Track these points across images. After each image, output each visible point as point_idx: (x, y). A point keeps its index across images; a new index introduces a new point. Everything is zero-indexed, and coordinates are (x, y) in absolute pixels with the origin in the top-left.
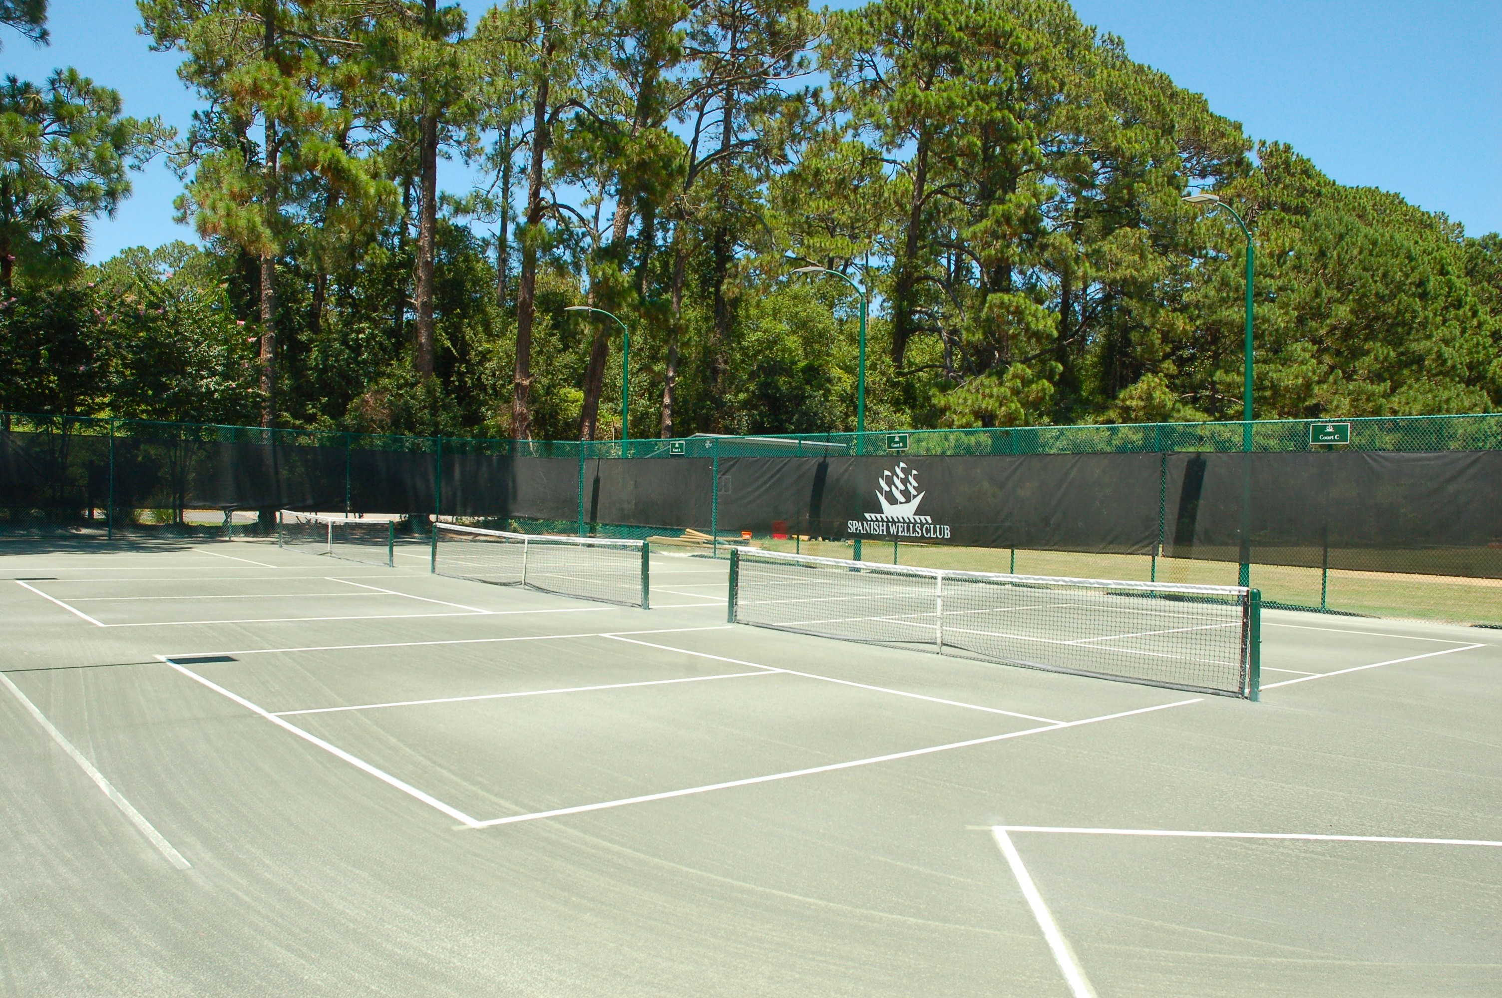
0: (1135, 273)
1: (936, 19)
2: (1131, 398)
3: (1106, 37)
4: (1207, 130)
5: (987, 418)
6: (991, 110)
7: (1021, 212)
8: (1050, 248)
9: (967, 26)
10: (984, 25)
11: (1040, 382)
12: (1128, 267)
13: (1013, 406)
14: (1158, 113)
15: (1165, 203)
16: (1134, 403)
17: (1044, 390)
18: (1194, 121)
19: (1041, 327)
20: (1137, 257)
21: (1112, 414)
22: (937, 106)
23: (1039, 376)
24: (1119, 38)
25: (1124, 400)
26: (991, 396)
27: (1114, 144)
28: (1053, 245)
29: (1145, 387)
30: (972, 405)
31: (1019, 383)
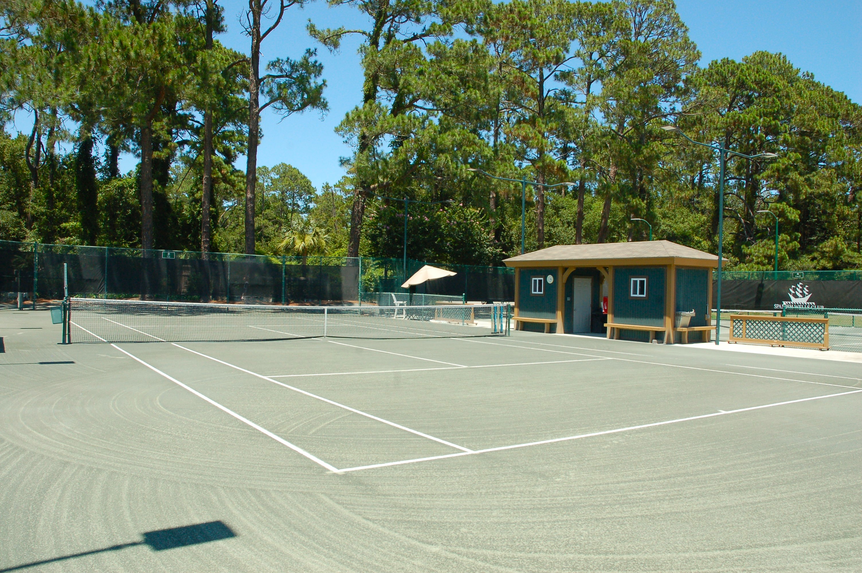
0: (829, 190)
1: (742, 79)
2: (825, 247)
3: (805, 73)
4: (854, 115)
5: (770, 258)
6: (770, 120)
7: (784, 167)
8: (790, 180)
9: (755, 81)
10: (763, 80)
11: (794, 242)
12: (825, 187)
13: (783, 253)
14: (832, 109)
15: (839, 156)
16: (828, 249)
17: (795, 246)
18: (847, 111)
19: (793, 218)
20: (829, 183)
21: (816, 254)
22: (749, 121)
23: (792, 241)
24: (812, 74)
25: (822, 248)
26: (772, 249)
27: (816, 129)
28: (792, 179)
29: (834, 242)
30: (763, 253)
31: (785, 243)
